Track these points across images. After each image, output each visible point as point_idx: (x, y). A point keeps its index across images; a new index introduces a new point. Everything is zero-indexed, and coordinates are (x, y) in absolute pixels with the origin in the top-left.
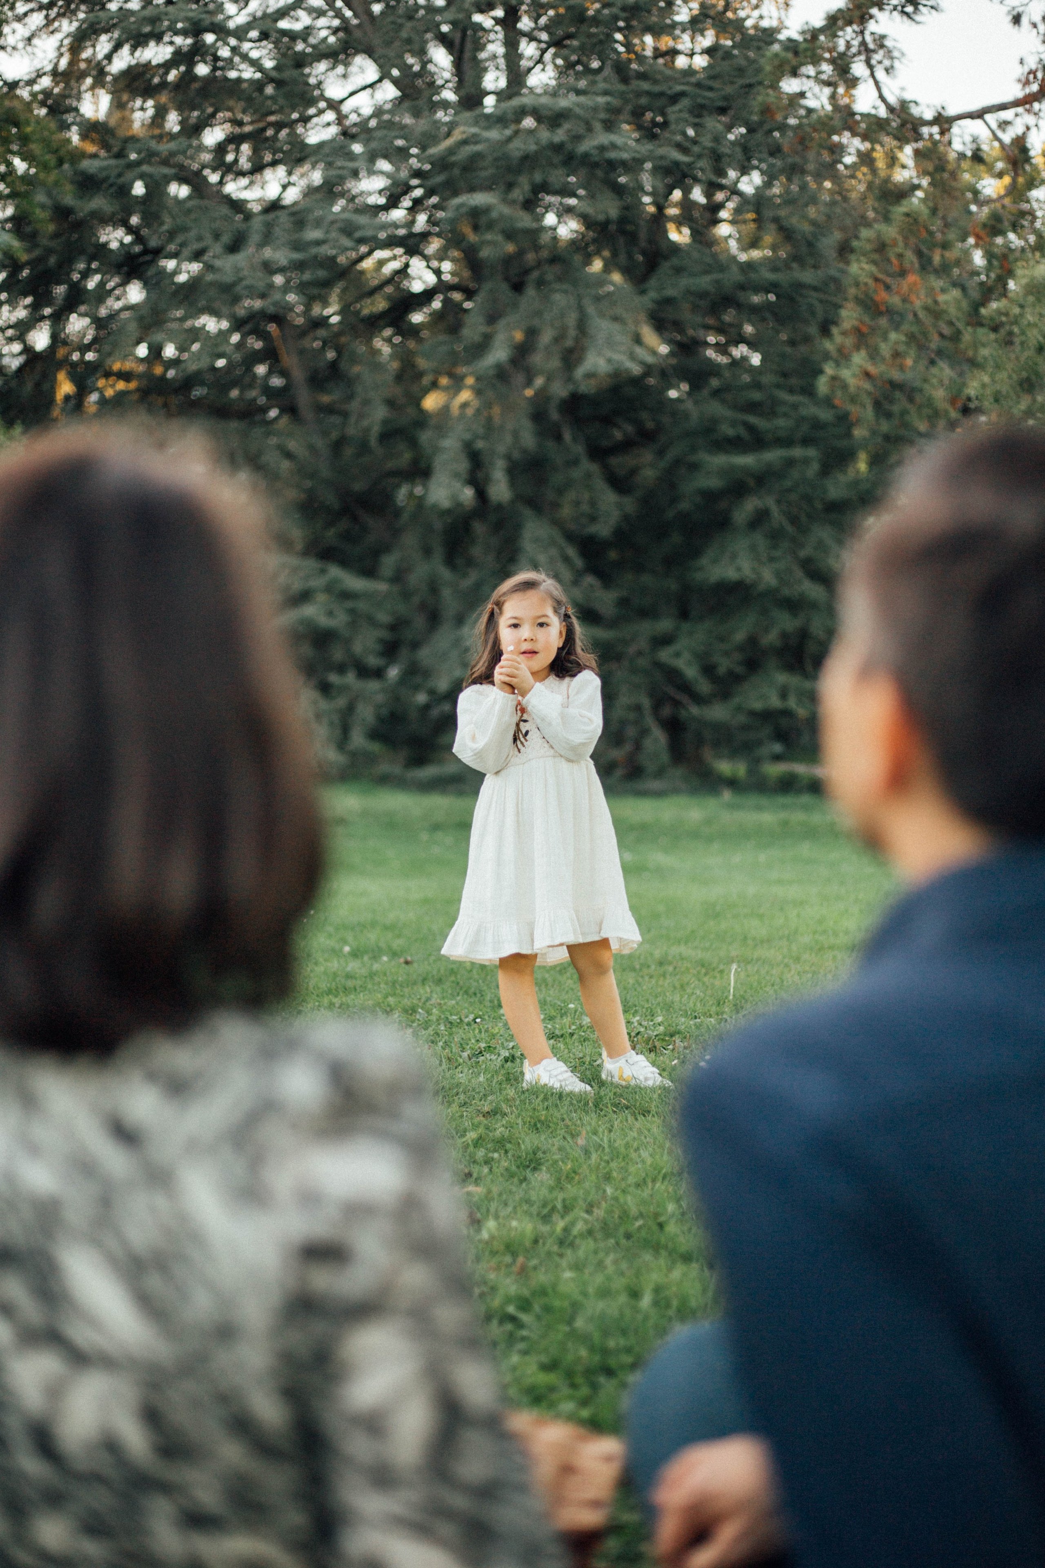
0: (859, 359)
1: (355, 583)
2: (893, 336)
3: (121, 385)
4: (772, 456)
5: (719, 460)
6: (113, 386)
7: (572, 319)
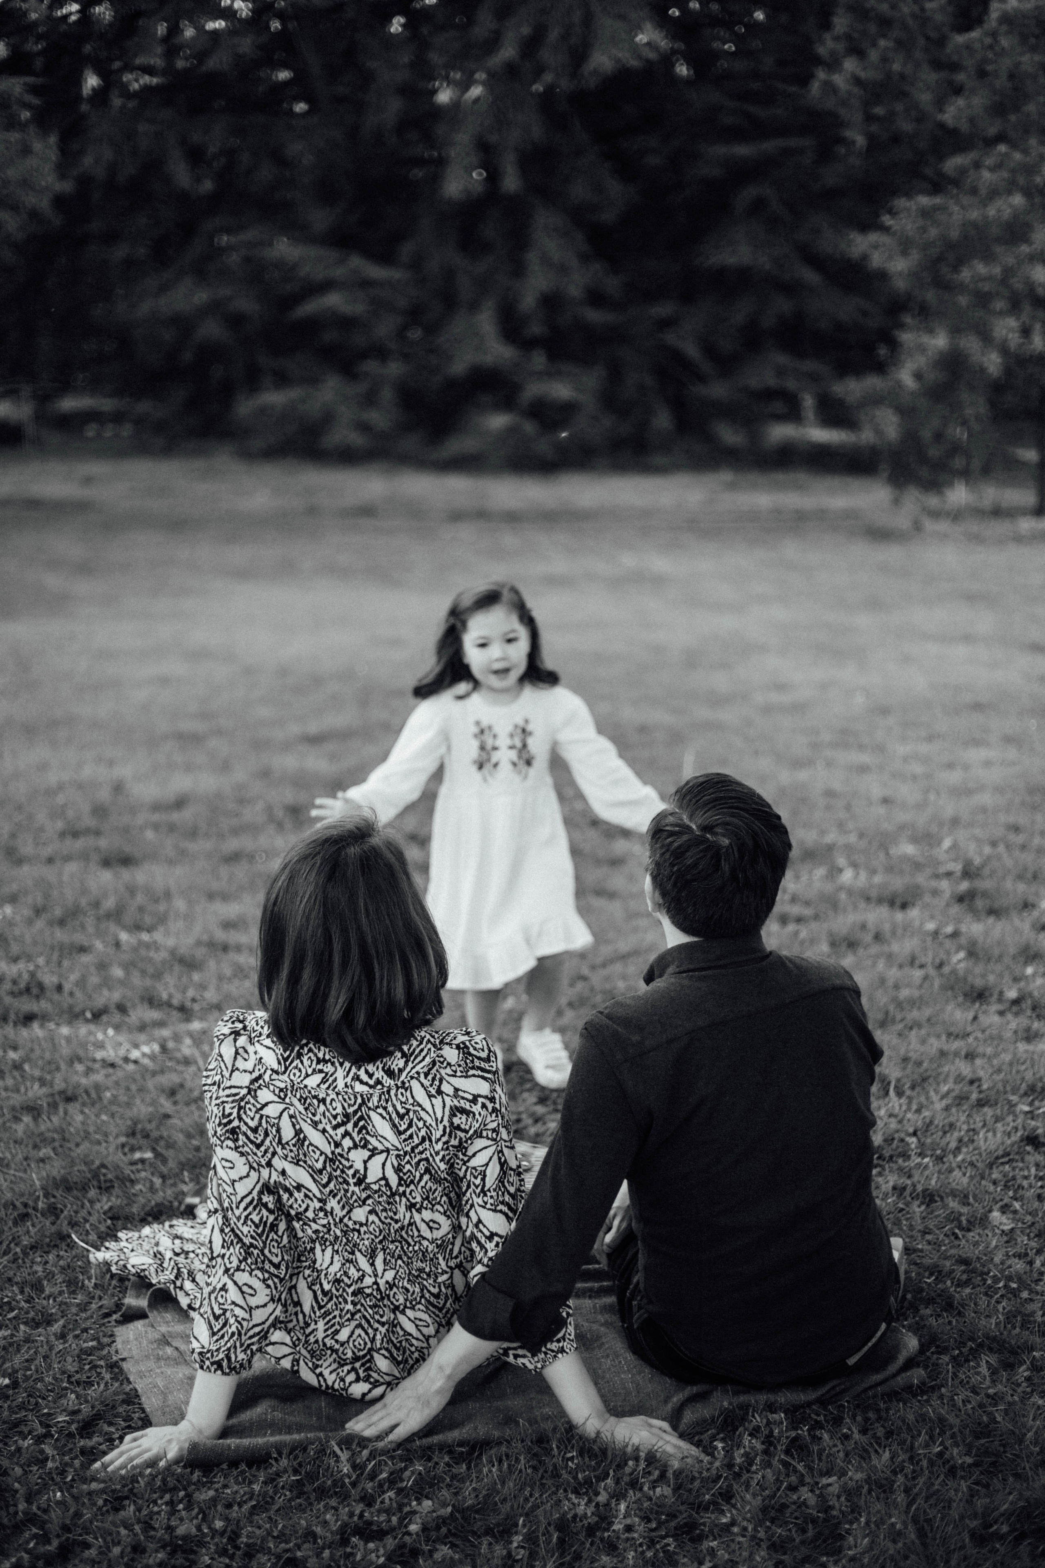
0: (850, 65)
1: (376, 272)
2: (882, 43)
3: (146, 79)
4: (770, 146)
5: (720, 150)
6: (137, 80)
7: (577, 17)
